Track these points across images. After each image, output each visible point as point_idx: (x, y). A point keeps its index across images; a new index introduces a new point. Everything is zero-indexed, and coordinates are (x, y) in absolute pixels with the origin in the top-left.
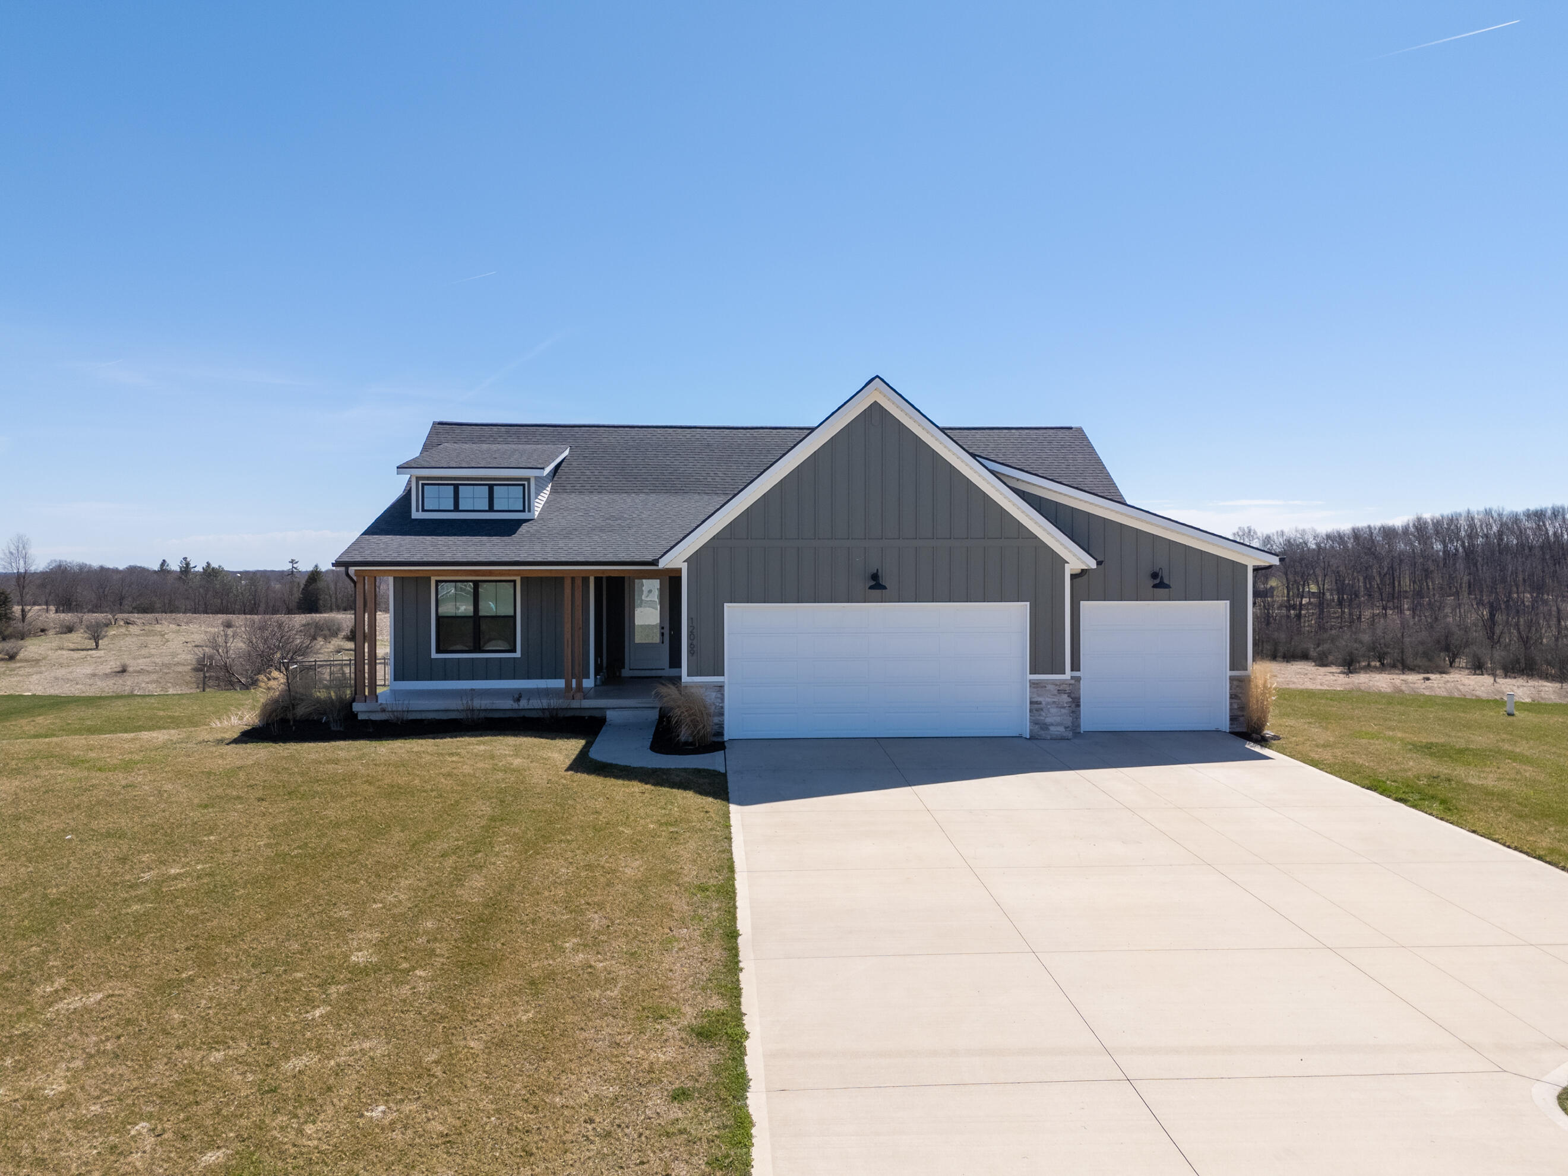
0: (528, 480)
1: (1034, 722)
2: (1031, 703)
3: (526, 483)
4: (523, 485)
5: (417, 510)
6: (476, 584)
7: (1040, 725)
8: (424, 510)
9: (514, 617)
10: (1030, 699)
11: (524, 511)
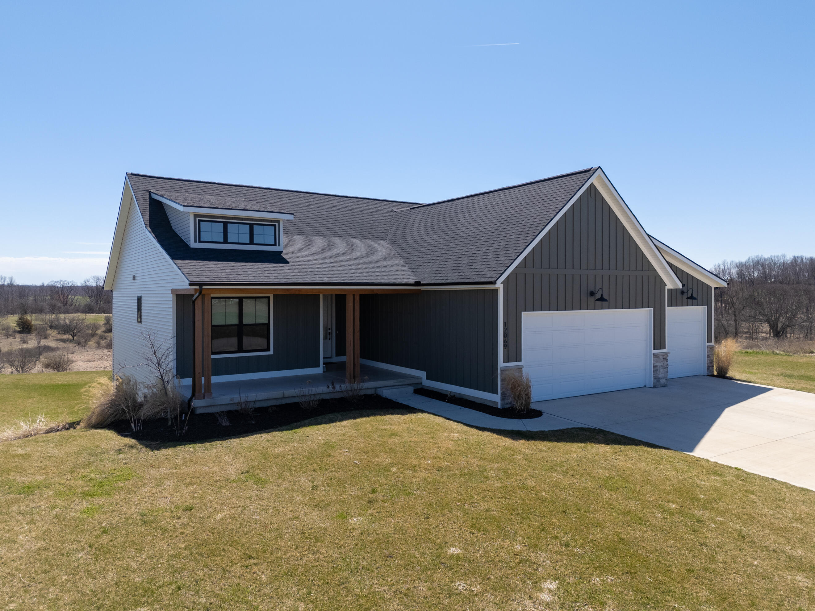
0: (278, 222)
1: (655, 378)
2: (654, 367)
3: (277, 224)
4: (275, 226)
5: (195, 241)
6: (241, 299)
7: (657, 379)
8: (200, 241)
9: (268, 325)
10: (653, 364)
11: (275, 245)
